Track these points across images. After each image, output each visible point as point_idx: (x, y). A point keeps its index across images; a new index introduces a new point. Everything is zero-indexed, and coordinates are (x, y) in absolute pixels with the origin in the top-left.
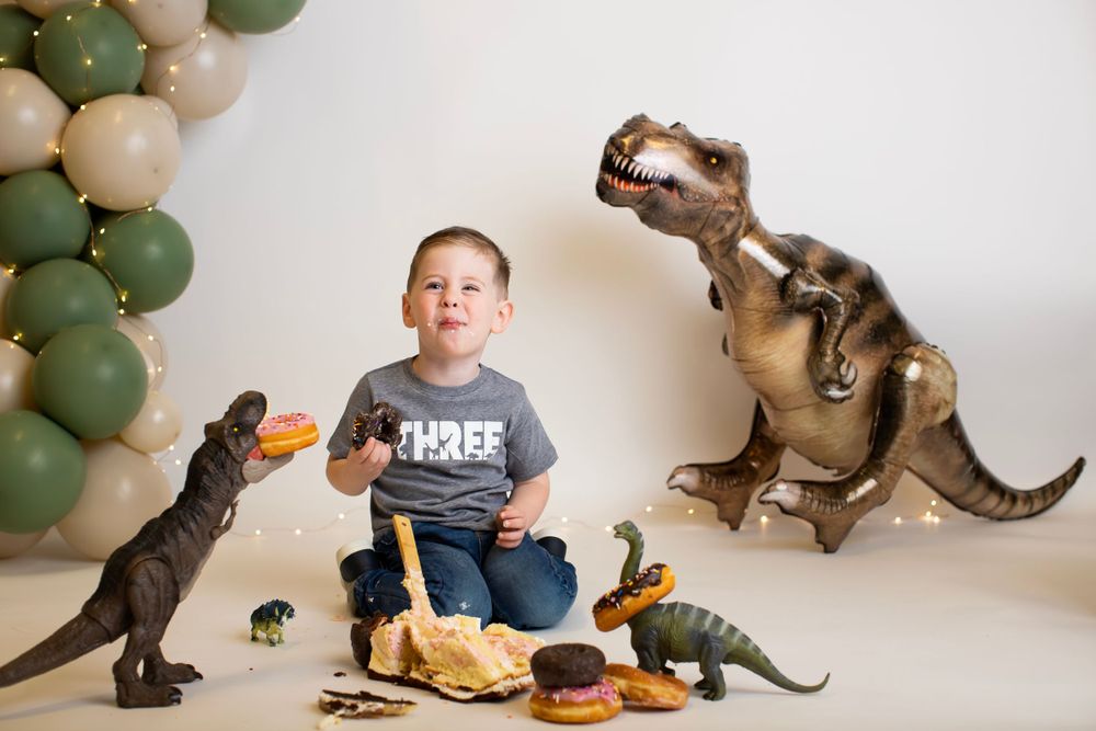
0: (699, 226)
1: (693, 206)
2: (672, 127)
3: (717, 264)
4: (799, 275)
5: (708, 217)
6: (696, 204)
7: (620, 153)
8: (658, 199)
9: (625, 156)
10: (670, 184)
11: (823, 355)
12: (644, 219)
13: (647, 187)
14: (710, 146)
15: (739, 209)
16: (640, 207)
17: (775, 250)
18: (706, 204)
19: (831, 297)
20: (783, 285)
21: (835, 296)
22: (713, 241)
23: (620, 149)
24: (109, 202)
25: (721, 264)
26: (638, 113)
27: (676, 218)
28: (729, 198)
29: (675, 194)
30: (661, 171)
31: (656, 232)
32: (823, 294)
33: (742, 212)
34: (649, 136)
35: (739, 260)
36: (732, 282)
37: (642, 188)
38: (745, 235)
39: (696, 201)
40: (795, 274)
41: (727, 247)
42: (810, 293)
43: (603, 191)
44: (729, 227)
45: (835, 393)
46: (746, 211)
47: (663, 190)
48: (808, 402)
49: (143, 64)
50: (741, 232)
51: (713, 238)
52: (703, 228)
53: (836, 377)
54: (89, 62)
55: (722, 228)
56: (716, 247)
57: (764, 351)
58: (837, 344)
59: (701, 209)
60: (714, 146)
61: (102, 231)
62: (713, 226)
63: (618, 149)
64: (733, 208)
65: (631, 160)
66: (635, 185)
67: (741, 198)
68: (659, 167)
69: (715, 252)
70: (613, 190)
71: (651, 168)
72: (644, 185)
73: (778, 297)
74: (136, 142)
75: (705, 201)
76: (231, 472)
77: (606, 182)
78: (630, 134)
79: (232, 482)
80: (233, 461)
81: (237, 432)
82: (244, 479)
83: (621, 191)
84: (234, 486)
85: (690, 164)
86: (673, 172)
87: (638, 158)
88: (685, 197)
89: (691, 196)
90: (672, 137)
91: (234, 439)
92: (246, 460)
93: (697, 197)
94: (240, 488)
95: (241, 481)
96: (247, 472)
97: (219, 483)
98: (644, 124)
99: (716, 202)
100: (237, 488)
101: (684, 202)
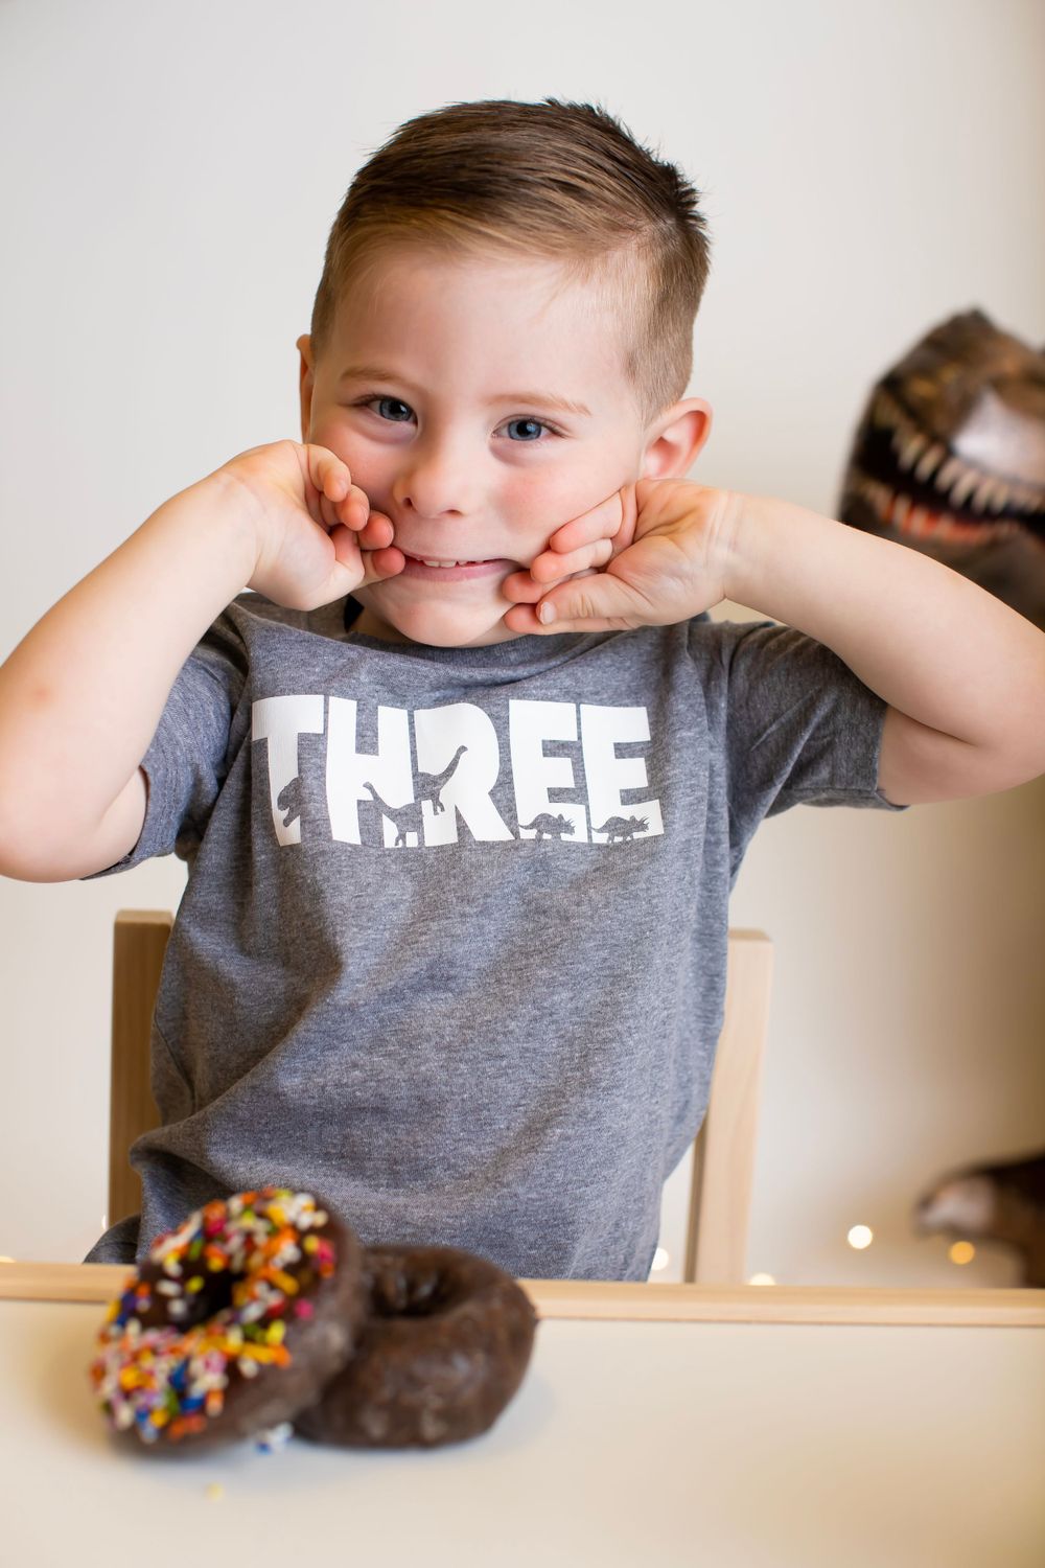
77: (869, 512)
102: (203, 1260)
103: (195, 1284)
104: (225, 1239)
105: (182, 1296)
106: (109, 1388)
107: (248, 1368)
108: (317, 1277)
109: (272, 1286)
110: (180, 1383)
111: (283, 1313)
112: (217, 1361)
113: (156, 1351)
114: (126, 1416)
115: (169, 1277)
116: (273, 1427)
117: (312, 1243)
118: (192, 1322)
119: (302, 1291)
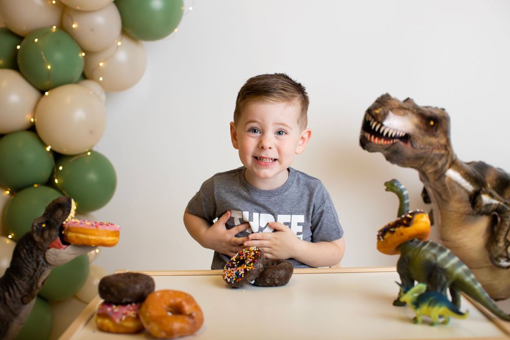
0: (422, 162)
1: (420, 152)
2: (405, 101)
3: (432, 185)
4: (484, 193)
5: (428, 158)
7: (375, 121)
8: (399, 148)
9: (378, 122)
10: (406, 138)
11: (497, 242)
12: (388, 158)
13: (392, 142)
14: (429, 114)
15: (447, 152)
16: (386, 152)
17: (467, 176)
18: (427, 150)
19: (504, 207)
20: (474, 198)
21: (506, 206)
23: (375, 118)
24: (64, 150)
26: (384, 93)
27: (408, 159)
28: (441, 146)
29: (409, 145)
30: (400, 132)
32: (499, 205)
33: (448, 154)
34: (392, 109)
35: (446, 183)
36: (440, 195)
37: (388, 142)
38: (450, 167)
39: (421, 149)
40: (481, 192)
41: (439, 174)
42: (490, 204)
43: (364, 143)
44: (440, 163)
45: (504, 263)
46: (450, 153)
47: (402, 143)
48: (486, 265)
49: (83, 63)
50: (447, 165)
51: (430, 170)
52: (424, 163)
53: (505, 254)
54: (49, 67)
55: (436, 164)
56: (432, 174)
57: (459, 236)
58: (506, 235)
59: (423, 154)
60: (431, 112)
61: (61, 168)
62: (431, 162)
63: (373, 117)
64: (443, 152)
65: (382, 125)
66: (384, 140)
67: (447, 146)
68: (399, 129)
70: (370, 143)
71: (394, 130)
72: (390, 140)
73: (470, 205)
74: (79, 114)
75: (426, 148)
76: (38, 257)
77: (366, 139)
78: (380, 107)
79: (38, 264)
80: (38, 249)
81: (44, 228)
82: (47, 263)
83: (375, 144)
84: (40, 267)
85: (417, 126)
86: (407, 132)
87: (386, 123)
88: (415, 146)
89: (418, 145)
90: (405, 109)
91: (40, 233)
92: (49, 248)
93: (422, 146)
94: (45, 269)
95: (45, 263)
96: (49, 257)
97: (28, 264)
98: (389, 101)
99: (433, 149)
100: (43, 268)
101: (414, 150)
102: (239, 258)
103: (238, 262)
104: (243, 255)
105: (236, 264)
106: (226, 277)
107: (248, 270)
108: (258, 256)
109: (250, 258)
110: (237, 274)
111: (253, 262)
112: (243, 270)
113: (233, 271)
114: (229, 280)
115: (234, 262)
116: (252, 281)
117: (256, 252)
118: (238, 266)
119: (255, 259)
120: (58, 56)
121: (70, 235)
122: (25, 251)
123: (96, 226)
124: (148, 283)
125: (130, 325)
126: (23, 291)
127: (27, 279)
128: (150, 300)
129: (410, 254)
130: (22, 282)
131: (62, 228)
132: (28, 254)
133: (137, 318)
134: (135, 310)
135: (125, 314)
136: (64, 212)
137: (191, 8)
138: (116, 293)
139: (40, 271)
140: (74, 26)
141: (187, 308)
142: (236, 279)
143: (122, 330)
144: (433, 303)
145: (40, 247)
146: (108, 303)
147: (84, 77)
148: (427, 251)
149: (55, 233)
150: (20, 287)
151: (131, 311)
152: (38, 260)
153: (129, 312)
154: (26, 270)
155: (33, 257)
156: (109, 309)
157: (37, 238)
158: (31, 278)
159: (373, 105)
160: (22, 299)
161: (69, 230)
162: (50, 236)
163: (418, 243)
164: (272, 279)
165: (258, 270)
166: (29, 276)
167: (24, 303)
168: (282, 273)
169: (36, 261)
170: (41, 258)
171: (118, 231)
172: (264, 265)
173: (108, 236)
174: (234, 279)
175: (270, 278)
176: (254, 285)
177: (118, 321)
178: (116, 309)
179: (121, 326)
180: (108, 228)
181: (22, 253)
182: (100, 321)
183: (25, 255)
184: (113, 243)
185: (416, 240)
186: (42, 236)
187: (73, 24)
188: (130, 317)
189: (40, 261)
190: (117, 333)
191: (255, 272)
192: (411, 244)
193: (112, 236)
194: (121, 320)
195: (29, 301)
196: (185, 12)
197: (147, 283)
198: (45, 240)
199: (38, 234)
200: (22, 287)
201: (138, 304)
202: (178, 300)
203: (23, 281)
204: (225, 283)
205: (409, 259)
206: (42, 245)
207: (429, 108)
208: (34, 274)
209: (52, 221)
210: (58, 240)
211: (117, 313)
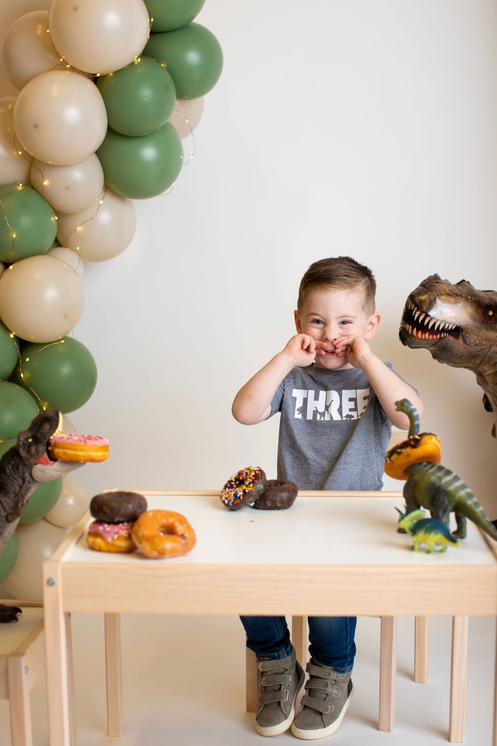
0: (478, 362)
1: (474, 349)
2: (459, 284)
3: (491, 389)
5: (485, 356)
6: (475, 347)
7: (418, 310)
8: (447, 344)
9: (422, 312)
12: (435, 356)
14: (488, 301)
16: (433, 348)
18: (483, 347)
22: (488, 372)
23: (419, 306)
24: (32, 338)
25: (494, 389)
27: (460, 357)
29: (461, 341)
30: (450, 324)
31: (445, 365)
34: (440, 296)
37: (435, 337)
39: (476, 345)
43: (404, 337)
47: (451, 338)
49: (56, 227)
52: (481, 363)
54: (14, 236)
56: (491, 377)
59: (479, 351)
60: (491, 299)
61: (27, 360)
62: (489, 362)
63: (416, 305)
65: (427, 316)
66: (430, 334)
68: (449, 320)
69: (490, 380)
70: (412, 338)
71: (442, 322)
72: (437, 335)
74: (51, 294)
75: (483, 345)
76: (23, 473)
77: (408, 332)
78: (426, 293)
79: (24, 481)
80: (25, 464)
81: (30, 443)
82: (33, 479)
83: (418, 338)
84: (26, 483)
85: (472, 317)
86: (459, 324)
87: (432, 313)
88: (468, 342)
89: (472, 341)
90: (457, 295)
91: (26, 448)
92: (35, 464)
93: (477, 342)
94: (31, 486)
95: (31, 480)
96: (36, 474)
97: (14, 481)
98: (437, 285)
99: (491, 345)
100: (29, 485)
101: (466, 346)
102: (239, 478)
103: (237, 482)
104: (243, 474)
105: (235, 484)
106: (223, 498)
107: (247, 491)
108: (258, 477)
109: (250, 479)
110: (235, 495)
111: (253, 482)
112: (242, 491)
113: (231, 492)
114: (226, 502)
115: (233, 482)
116: (251, 503)
117: (257, 472)
118: (237, 487)
119: (255, 479)
120: (26, 221)
121: (57, 451)
122: (10, 467)
123: (85, 441)
124: (141, 503)
125: (123, 544)
126: (8, 509)
127: (12, 496)
128: (143, 520)
129: (416, 477)
130: (6, 499)
131: (49, 444)
132: (14, 470)
133: (129, 537)
134: (127, 529)
135: (117, 533)
136: (51, 427)
137: (192, 158)
138: (108, 512)
139: (26, 487)
140: (46, 183)
141: (180, 529)
142: (234, 501)
143: (113, 549)
144: (429, 530)
145: (27, 463)
146: (99, 522)
147: (58, 243)
148: (433, 474)
149: (42, 448)
150: (5, 504)
151: (123, 530)
152: (24, 477)
153: (121, 531)
154: (12, 487)
155: (19, 473)
156: (101, 528)
157: (23, 453)
158: (16, 495)
159: (417, 289)
160: (7, 517)
161: (55, 446)
162: (37, 451)
163: (426, 466)
164: (274, 502)
165: (258, 492)
166: (14, 493)
167: (8, 521)
168: (285, 495)
169: (22, 477)
170: (27, 475)
171: (108, 446)
172: (265, 486)
173: (97, 451)
174: (232, 501)
175: (272, 500)
176: (254, 507)
177: (110, 540)
178: (108, 528)
179: (113, 545)
180: (97, 443)
181: (7, 469)
182: (91, 539)
183: (10, 471)
184: (103, 458)
185: (425, 463)
186: (29, 452)
187: (44, 181)
188: (122, 536)
189: (26, 477)
190: (109, 552)
191: (255, 493)
192: (419, 467)
193: (102, 451)
194: (113, 539)
195: (14, 519)
196: (184, 162)
197: (139, 503)
198: (31, 457)
199: (24, 449)
200: (7, 504)
201: (131, 524)
202: (171, 520)
203: (8, 498)
204: (222, 505)
205: (415, 482)
206: (28, 461)
207: (488, 293)
208: (20, 491)
209: (39, 435)
210: (46, 456)
211: (109, 532)
